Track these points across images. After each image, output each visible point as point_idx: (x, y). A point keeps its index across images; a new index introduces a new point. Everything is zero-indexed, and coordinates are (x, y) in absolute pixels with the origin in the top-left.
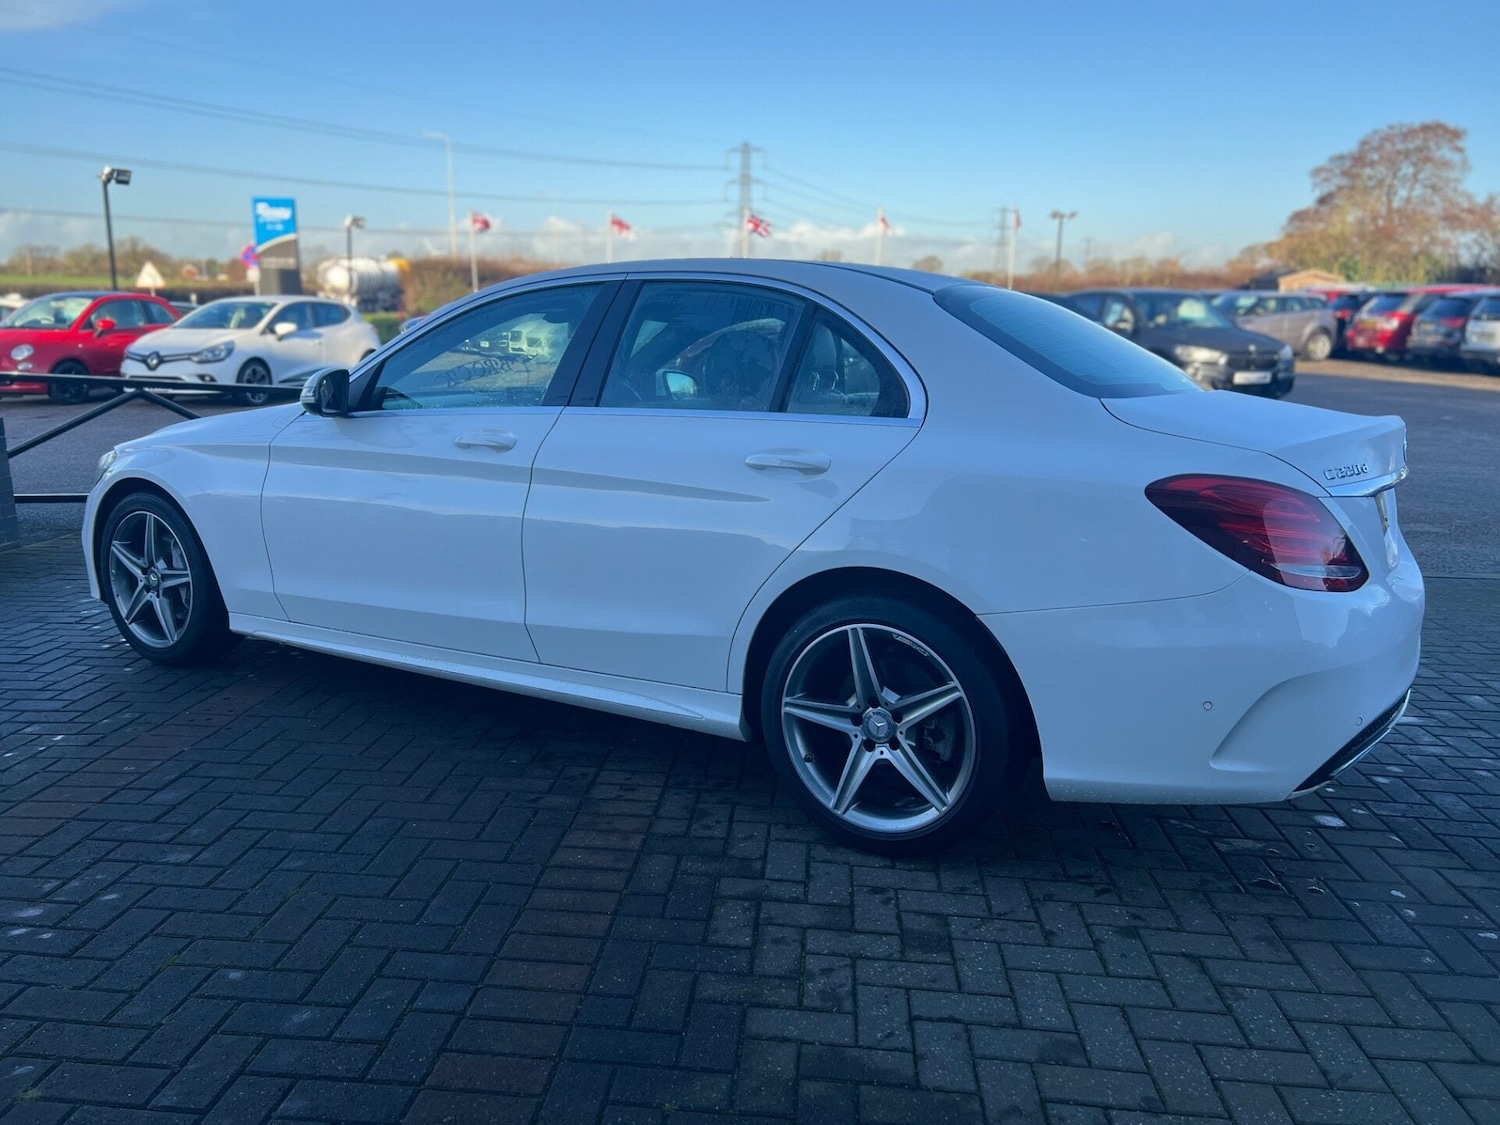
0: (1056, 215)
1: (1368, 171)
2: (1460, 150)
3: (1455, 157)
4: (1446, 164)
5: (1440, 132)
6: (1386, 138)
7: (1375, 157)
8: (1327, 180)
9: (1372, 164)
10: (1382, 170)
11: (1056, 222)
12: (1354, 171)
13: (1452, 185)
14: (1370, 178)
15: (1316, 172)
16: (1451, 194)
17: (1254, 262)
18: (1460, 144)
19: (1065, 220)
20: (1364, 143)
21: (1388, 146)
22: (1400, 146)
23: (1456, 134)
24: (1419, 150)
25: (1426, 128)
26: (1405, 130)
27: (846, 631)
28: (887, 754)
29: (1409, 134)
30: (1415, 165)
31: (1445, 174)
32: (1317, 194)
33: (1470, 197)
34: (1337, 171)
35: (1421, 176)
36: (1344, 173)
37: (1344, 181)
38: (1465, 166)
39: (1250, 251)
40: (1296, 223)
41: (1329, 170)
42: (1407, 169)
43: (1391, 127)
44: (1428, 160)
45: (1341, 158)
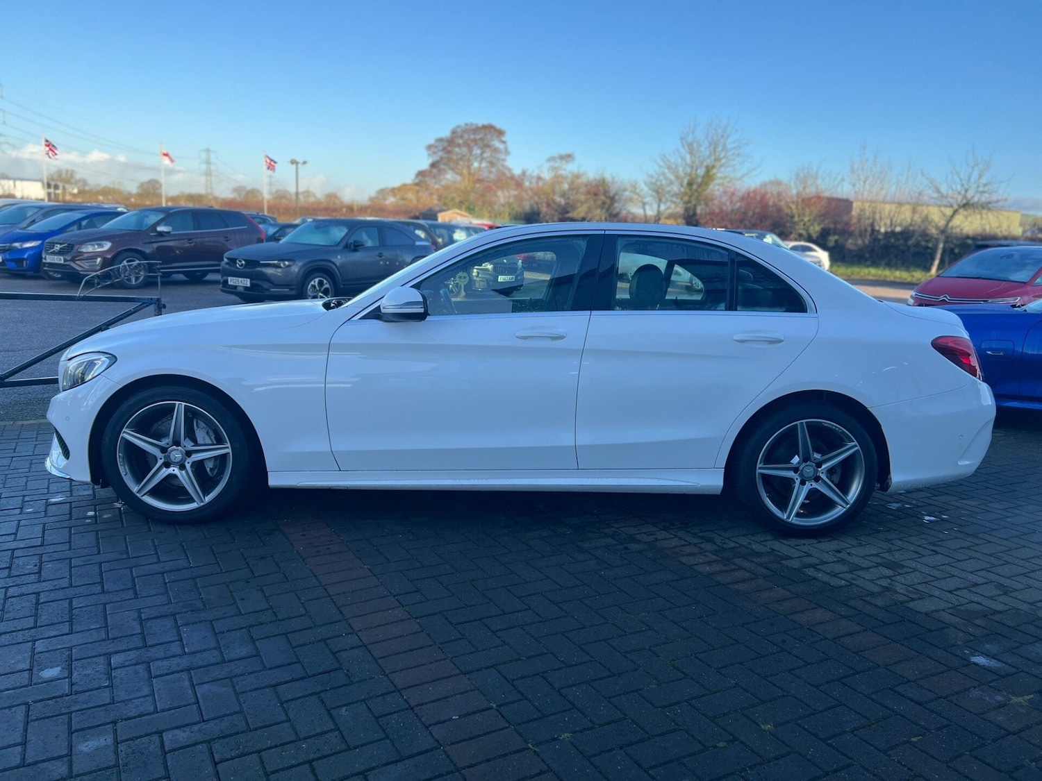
0: (293, 162)
1: (457, 150)
2: (504, 142)
3: (501, 146)
4: (496, 150)
5: (492, 130)
6: (465, 131)
7: (461, 142)
8: (434, 153)
9: (459, 146)
10: (464, 150)
11: (294, 166)
12: (449, 148)
13: (501, 162)
14: (457, 154)
15: (429, 147)
16: (501, 168)
17: (385, 199)
18: (504, 139)
19: (299, 166)
20: (454, 132)
21: (466, 136)
22: (472, 137)
23: (500, 133)
24: (482, 139)
25: (484, 127)
26: (474, 127)
27: (797, 424)
28: (815, 485)
29: (477, 129)
30: (482, 149)
31: (497, 155)
32: (430, 161)
33: (510, 170)
34: (441, 148)
35: (485, 155)
36: (444, 149)
37: (445, 156)
38: (507, 152)
39: (382, 192)
40: (420, 177)
41: (436, 147)
42: (477, 151)
43: (466, 124)
44: (488, 146)
45: (440, 140)
